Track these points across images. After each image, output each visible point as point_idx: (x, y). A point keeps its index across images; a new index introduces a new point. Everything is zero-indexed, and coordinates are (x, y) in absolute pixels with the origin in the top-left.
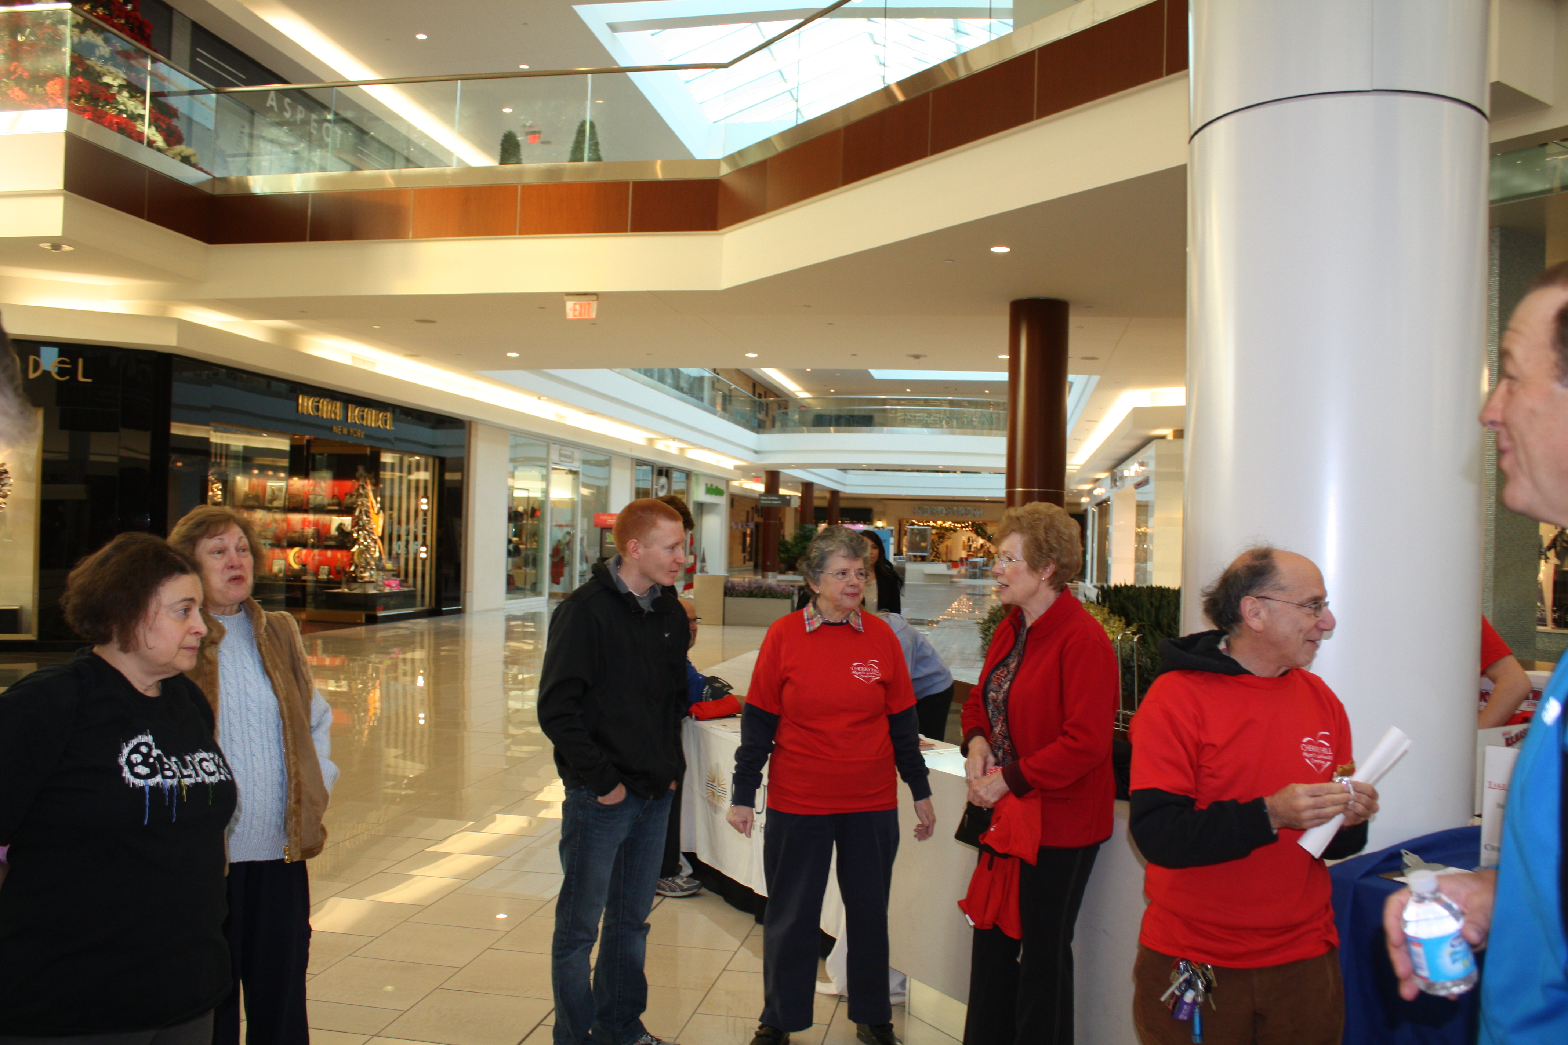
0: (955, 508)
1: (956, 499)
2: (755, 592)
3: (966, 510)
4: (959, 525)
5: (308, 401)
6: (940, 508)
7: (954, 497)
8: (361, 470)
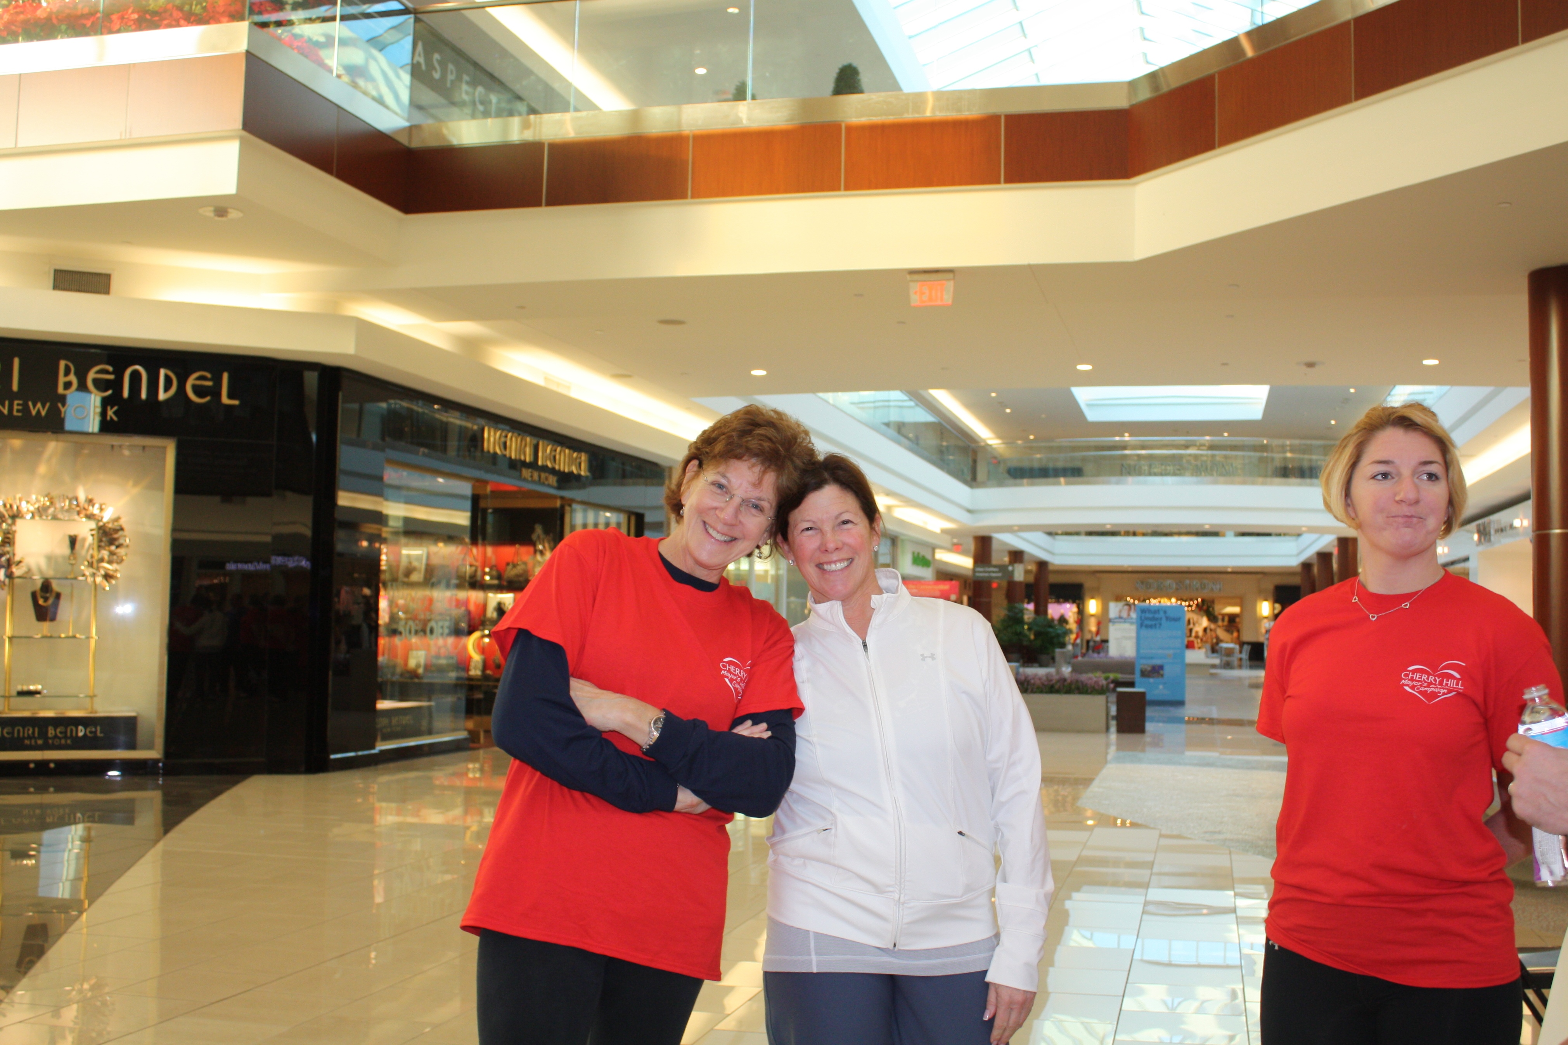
0: (1187, 582)
1: (1192, 570)
2: (1057, 687)
3: (1201, 584)
4: (1187, 603)
5: (495, 434)
6: (1168, 582)
7: (1189, 567)
8: (539, 530)
